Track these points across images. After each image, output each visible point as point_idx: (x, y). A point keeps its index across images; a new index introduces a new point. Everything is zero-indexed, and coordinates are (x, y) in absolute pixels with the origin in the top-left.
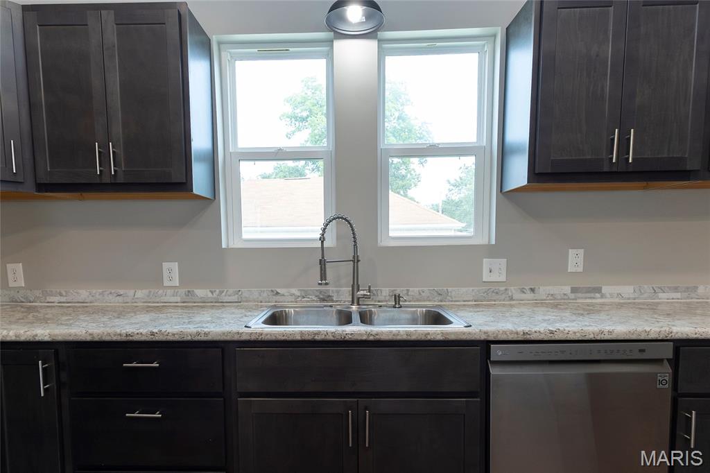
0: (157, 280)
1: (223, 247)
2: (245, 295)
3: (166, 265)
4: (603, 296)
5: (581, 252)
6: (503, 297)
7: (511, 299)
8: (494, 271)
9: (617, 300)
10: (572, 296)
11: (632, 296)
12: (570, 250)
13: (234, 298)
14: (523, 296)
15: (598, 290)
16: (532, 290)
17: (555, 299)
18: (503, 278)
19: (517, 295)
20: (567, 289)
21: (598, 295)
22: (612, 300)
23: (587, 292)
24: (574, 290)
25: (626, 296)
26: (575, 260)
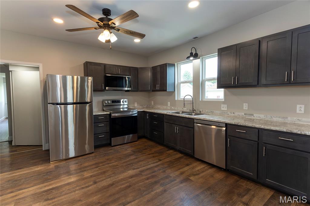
0: (167, 105)
1: (176, 99)
2: (178, 109)
3: (168, 102)
4: (254, 117)
5: (247, 104)
6: (226, 114)
7: (228, 115)
8: (224, 108)
9: (259, 118)
10: (245, 116)
11: (263, 118)
12: (244, 104)
13: (177, 109)
14: (231, 114)
15: (253, 115)
16: (234, 113)
17: (240, 116)
18: (226, 109)
19: (230, 114)
20: (243, 114)
21: (252, 116)
22: (257, 118)
23: (249, 115)
24: (245, 114)
25: (261, 117)
26: (245, 106)
